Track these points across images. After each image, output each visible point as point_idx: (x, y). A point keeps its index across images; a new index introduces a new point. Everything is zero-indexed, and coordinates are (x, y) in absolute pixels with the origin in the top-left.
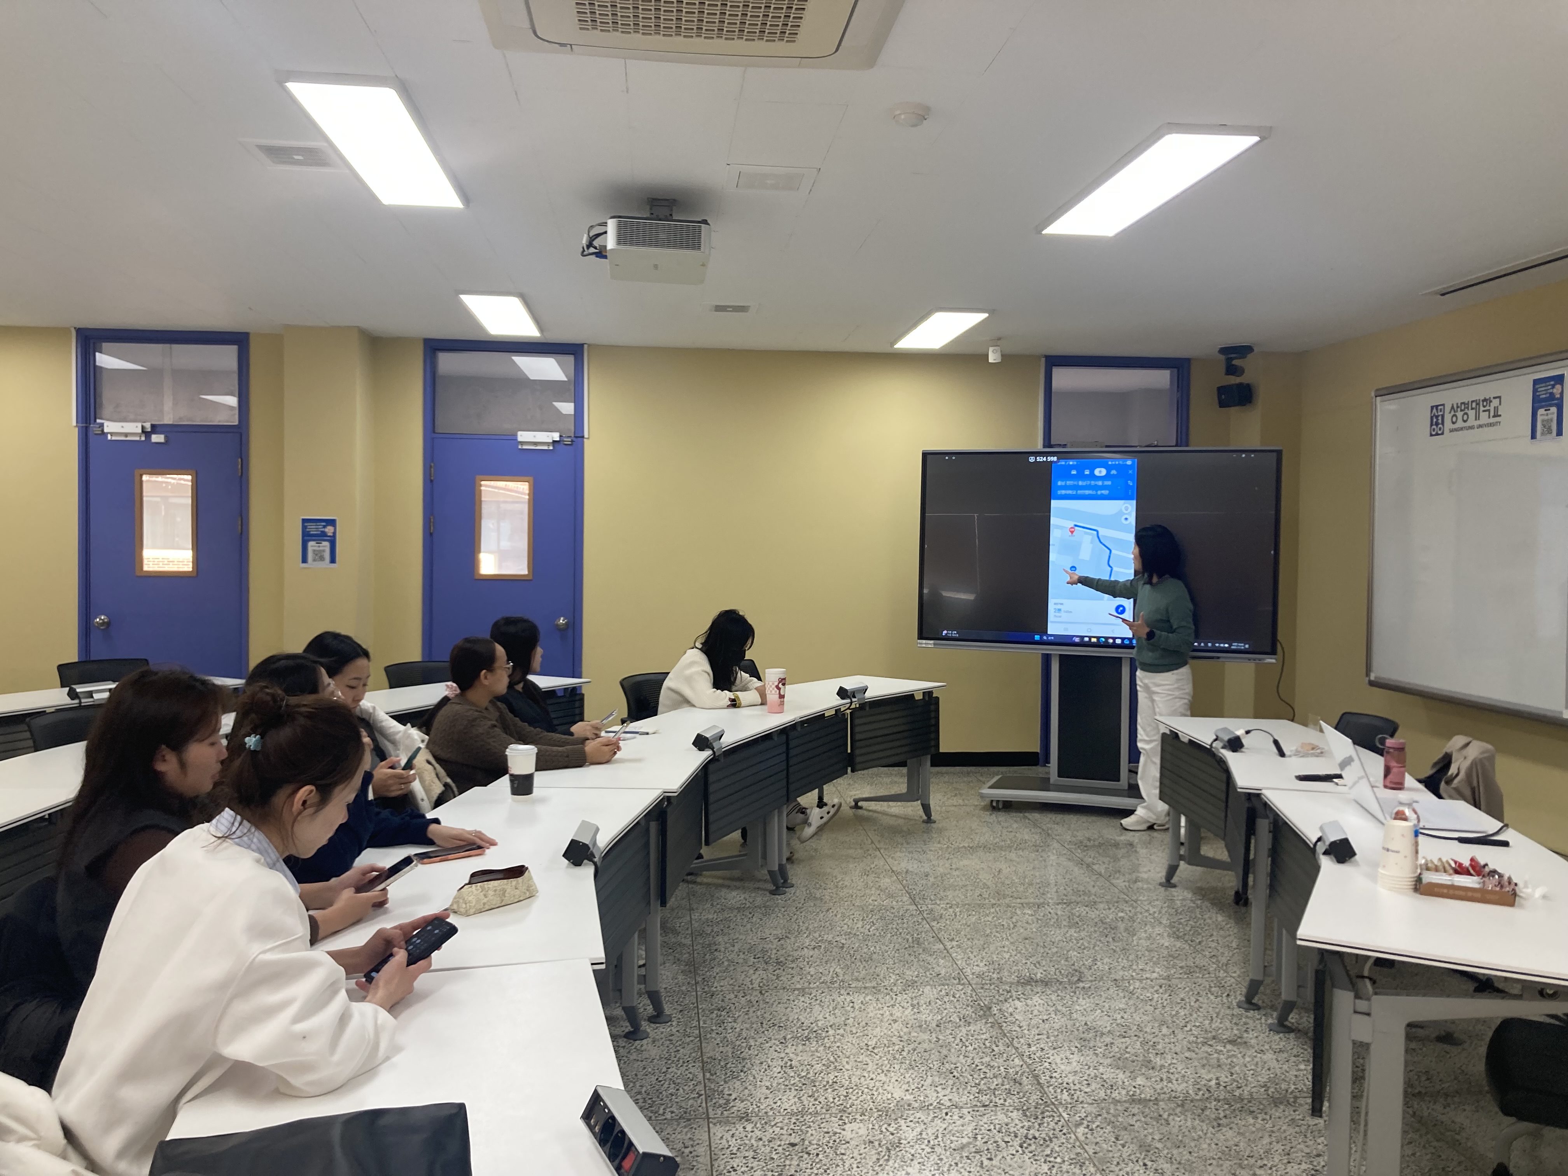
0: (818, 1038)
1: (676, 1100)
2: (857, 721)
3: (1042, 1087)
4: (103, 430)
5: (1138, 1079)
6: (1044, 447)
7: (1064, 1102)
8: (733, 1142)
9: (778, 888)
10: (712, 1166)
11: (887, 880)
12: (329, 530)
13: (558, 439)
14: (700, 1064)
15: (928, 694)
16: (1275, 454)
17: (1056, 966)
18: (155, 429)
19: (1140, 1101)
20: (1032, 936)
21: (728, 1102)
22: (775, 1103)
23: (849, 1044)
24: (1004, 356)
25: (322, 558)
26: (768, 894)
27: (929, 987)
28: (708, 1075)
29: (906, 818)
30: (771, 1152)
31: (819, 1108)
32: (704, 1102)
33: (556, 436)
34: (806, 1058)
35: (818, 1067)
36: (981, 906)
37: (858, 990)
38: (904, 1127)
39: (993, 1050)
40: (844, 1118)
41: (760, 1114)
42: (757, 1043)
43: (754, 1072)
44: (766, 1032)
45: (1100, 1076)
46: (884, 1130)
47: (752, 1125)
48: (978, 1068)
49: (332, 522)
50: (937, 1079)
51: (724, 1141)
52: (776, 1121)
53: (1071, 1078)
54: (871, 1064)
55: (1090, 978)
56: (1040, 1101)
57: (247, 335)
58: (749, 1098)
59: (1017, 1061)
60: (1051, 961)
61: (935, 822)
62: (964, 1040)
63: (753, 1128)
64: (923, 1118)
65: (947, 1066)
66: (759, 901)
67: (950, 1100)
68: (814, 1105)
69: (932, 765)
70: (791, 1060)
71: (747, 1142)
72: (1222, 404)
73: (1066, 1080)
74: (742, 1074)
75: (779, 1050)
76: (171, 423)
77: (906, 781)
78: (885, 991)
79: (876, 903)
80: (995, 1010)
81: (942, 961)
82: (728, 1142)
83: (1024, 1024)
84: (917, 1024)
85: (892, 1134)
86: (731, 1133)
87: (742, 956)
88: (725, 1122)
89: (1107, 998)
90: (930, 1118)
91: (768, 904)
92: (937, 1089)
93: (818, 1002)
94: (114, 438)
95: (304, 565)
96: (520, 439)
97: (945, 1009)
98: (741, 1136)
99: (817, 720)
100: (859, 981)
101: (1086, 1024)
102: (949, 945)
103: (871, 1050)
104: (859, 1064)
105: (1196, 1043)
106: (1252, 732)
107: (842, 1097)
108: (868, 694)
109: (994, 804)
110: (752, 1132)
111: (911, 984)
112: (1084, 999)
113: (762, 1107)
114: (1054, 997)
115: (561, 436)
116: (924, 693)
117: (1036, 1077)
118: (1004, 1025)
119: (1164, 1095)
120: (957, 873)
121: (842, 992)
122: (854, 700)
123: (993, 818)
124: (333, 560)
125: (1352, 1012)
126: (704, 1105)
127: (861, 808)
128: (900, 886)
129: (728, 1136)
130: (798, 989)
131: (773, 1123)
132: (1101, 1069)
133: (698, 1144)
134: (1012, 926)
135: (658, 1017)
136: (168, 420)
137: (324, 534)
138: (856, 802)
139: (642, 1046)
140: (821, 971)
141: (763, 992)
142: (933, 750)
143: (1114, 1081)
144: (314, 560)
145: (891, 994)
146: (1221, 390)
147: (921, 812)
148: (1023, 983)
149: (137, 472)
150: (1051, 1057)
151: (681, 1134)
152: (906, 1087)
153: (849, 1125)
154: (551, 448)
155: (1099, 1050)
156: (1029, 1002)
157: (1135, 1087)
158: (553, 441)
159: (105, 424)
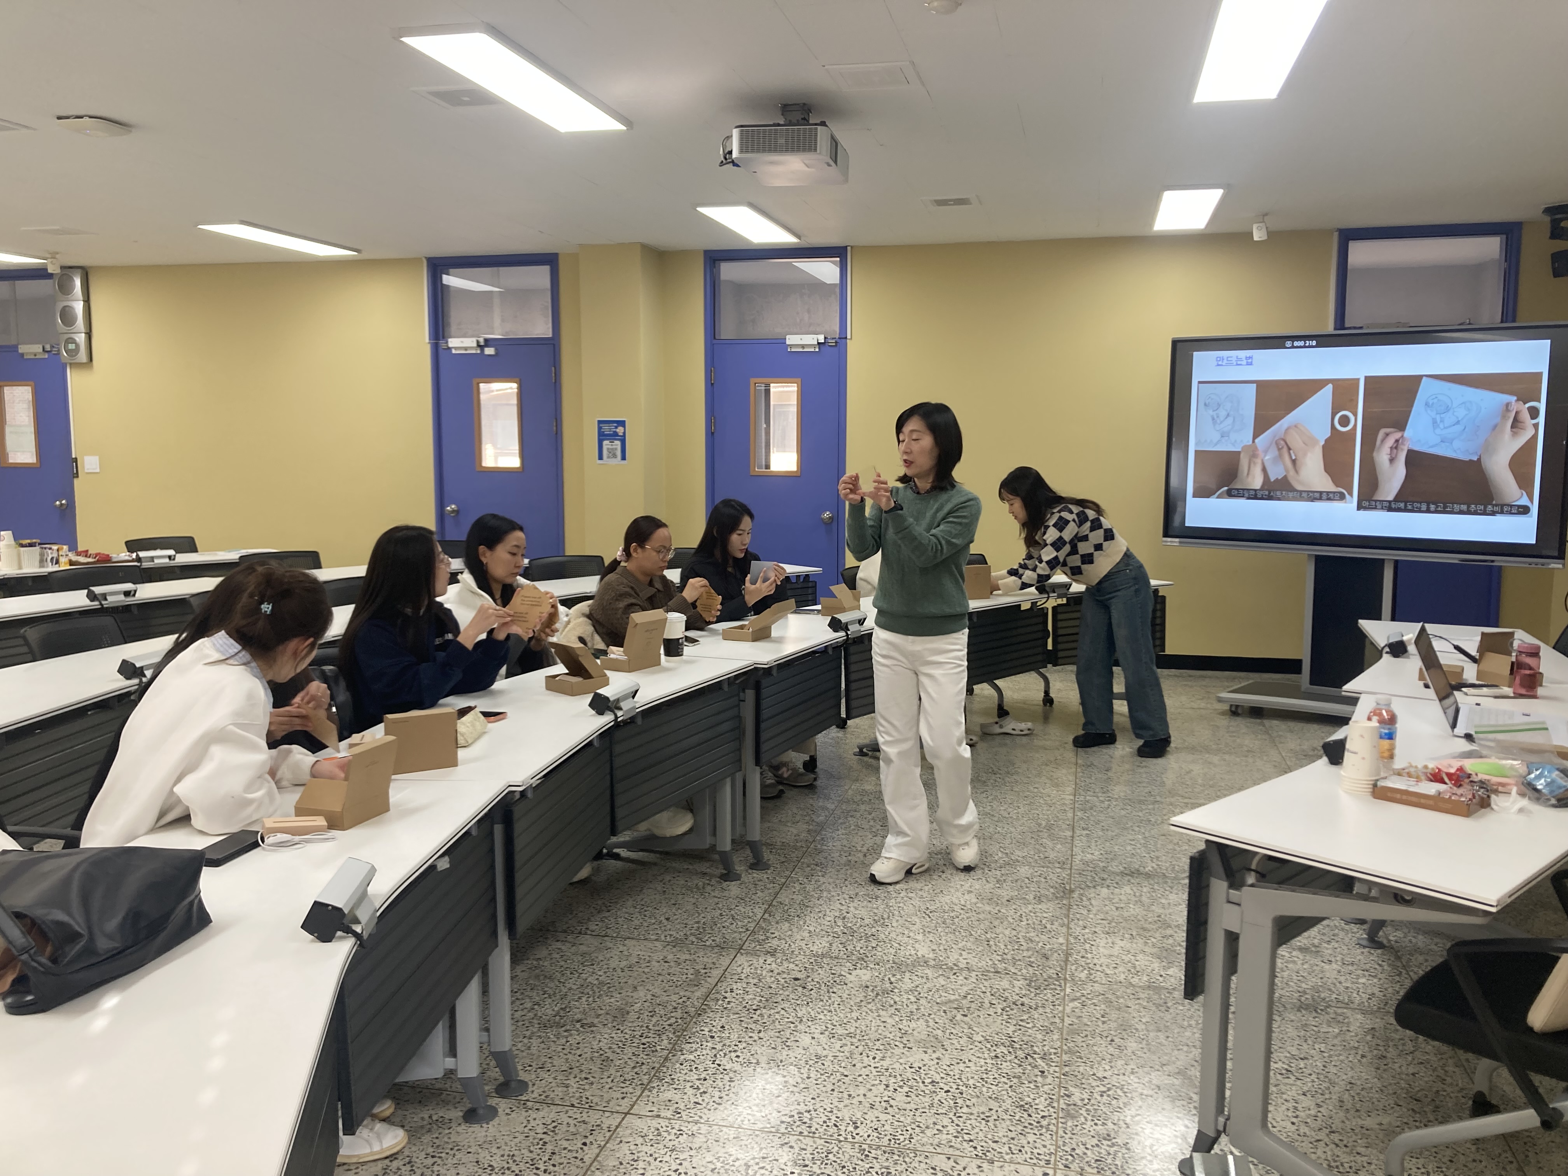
1: (725, 932)
2: (1061, 617)
3: (1066, 964)
4: (448, 346)
5: (1172, 969)
6: (1335, 329)
7: (1077, 979)
8: (747, 970)
10: (716, 985)
12: (620, 430)
13: (823, 341)
14: (767, 906)
18: (488, 342)
21: (767, 938)
22: (806, 945)
23: (910, 906)
24: (1270, 233)
25: (615, 456)
27: (1027, 867)
28: (766, 916)
30: (773, 982)
31: (842, 953)
32: (747, 936)
33: (821, 338)
34: (863, 913)
35: (867, 921)
36: (1141, 802)
38: (906, 979)
39: (1045, 927)
40: (858, 964)
41: (787, 952)
42: (829, 895)
43: (808, 918)
44: (843, 889)
45: (1133, 961)
46: (886, 979)
47: (773, 959)
48: (1018, 940)
49: (622, 423)
50: (969, 944)
51: (740, 969)
52: (797, 959)
53: (1103, 960)
54: (918, 924)
56: (1055, 976)
57: (556, 255)
58: (787, 938)
59: (1061, 940)
60: (1171, 857)
62: (1024, 915)
63: (772, 962)
64: (930, 974)
65: (989, 935)
67: (967, 963)
68: (839, 951)
70: (848, 913)
71: (759, 972)
72: (1557, 273)
73: (1096, 961)
74: (796, 918)
75: (844, 904)
76: (499, 337)
79: (1036, 791)
80: (1076, 895)
81: (1059, 846)
82: (743, 969)
83: (1095, 909)
84: (989, 897)
85: (891, 983)
86: (751, 963)
87: (872, 823)
88: (755, 954)
90: (936, 975)
92: (962, 952)
94: (457, 352)
95: (600, 462)
96: (788, 342)
97: (1027, 887)
98: (757, 966)
99: (1009, 611)
101: (1159, 916)
102: (1078, 832)
103: (928, 913)
104: (907, 923)
107: (870, 948)
109: (1233, 709)
110: (769, 964)
111: (1012, 864)
112: (1177, 894)
113: (793, 947)
114: (1145, 889)
115: (825, 338)
117: (1068, 955)
118: (1075, 907)
123: (1224, 722)
124: (624, 458)
125: (1225, 900)
126: (745, 939)
128: (1072, 778)
129: (746, 964)
131: (792, 960)
132: (1140, 957)
133: (717, 967)
134: (1158, 822)
135: (758, 864)
136: (497, 335)
137: (616, 434)
139: (728, 886)
143: (1145, 968)
144: (608, 457)
146: (1555, 257)
148: (1125, 874)
149: (475, 381)
150: (1098, 940)
151: (707, 958)
152: (934, 947)
153: (858, 971)
154: (817, 350)
155: (1153, 940)
156: (1117, 891)
157: (1161, 976)
158: (819, 343)
159: (450, 340)
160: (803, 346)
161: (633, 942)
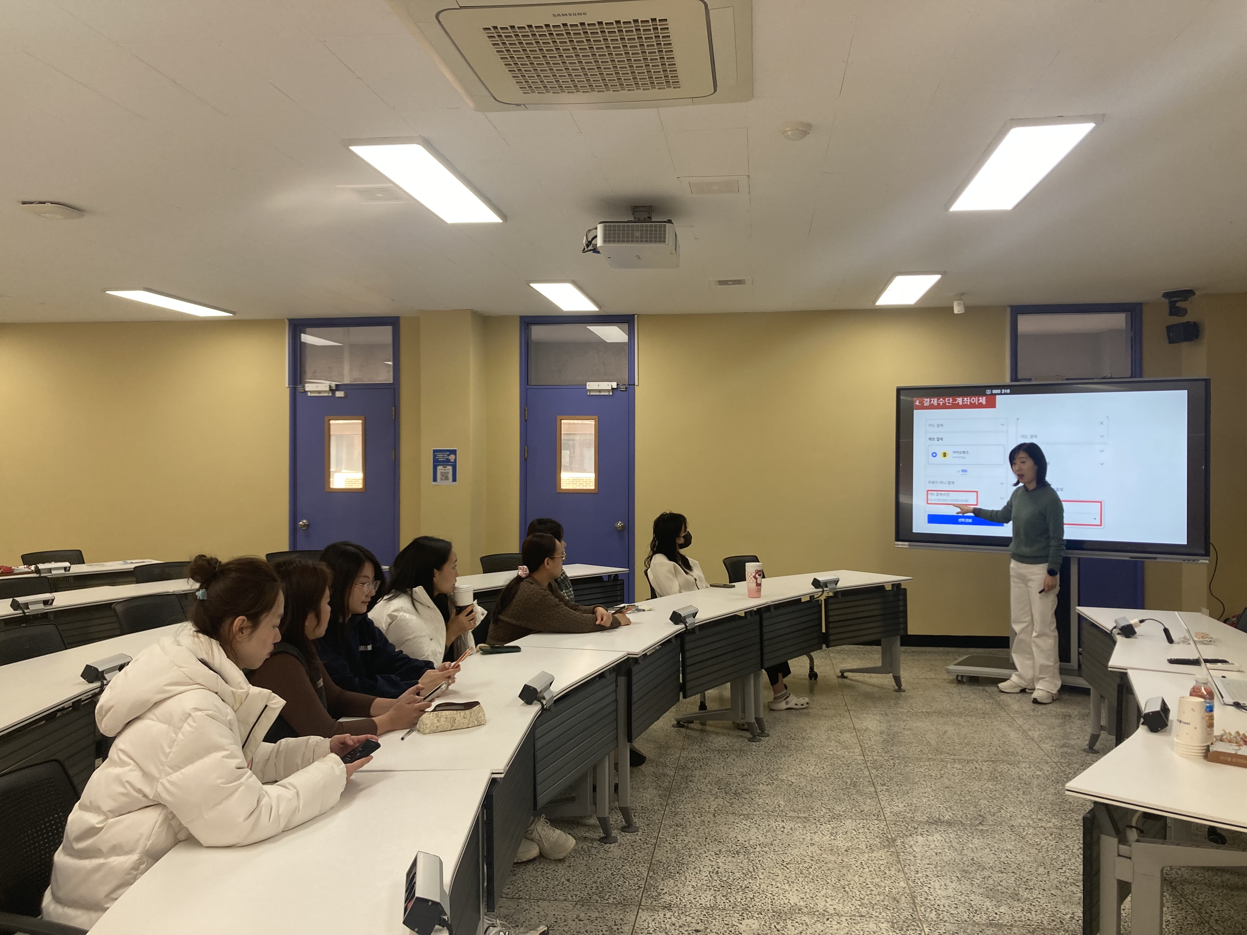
0: (747, 852)
1: (621, 890)
2: (831, 607)
3: (915, 907)
4: (304, 390)
5: (1002, 907)
6: (1012, 380)
7: (929, 920)
8: (652, 924)
9: (754, 736)
11: (847, 735)
12: (452, 457)
13: (616, 387)
14: (649, 865)
15: (897, 586)
16: (1203, 383)
17: (965, 811)
18: (338, 388)
19: (996, 925)
20: (954, 786)
21: (659, 894)
22: (694, 899)
23: (768, 859)
25: (447, 478)
26: (746, 740)
27: (850, 820)
28: (651, 874)
29: (881, 687)
31: (727, 905)
32: (641, 893)
33: (614, 385)
34: (731, 867)
35: (738, 875)
36: (918, 759)
37: (792, 819)
38: (789, 926)
39: (886, 873)
40: (744, 915)
41: (681, 906)
42: (697, 853)
43: (687, 874)
44: (707, 845)
45: (968, 901)
46: (773, 927)
47: (671, 913)
48: (868, 886)
49: (454, 452)
50: (829, 892)
51: (646, 924)
52: (691, 912)
53: (943, 901)
54: (781, 875)
55: (991, 823)
56: (910, 917)
57: (397, 318)
58: (676, 893)
59: (902, 884)
60: (961, 806)
61: (904, 691)
62: (863, 862)
63: (671, 916)
64: (807, 921)
65: (842, 882)
66: (737, 745)
67: (834, 909)
68: (724, 903)
69: (902, 645)
70: (719, 868)
71: (663, 926)
72: (1171, 341)
73: (938, 902)
74: (677, 875)
75: (712, 859)
76: (349, 383)
77: (880, 656)
78: (814, 821)
79: (831, 753)
80: (898, 842)
81: (869, 801)
82: (648, 924)
83: (919, 856)
84: (830, 849)
85: (778, 931)
86: (653, 917)
87: (709, 787)
88: (654, 909)
89: (999, 840)
90: (813, 921)
91: (744, 748)
92: (827, 899)
93: (756, 825)
94: (312, 395)
95: (434, 483)
96: (588, 388)
97: (857, 838)
98: (660, 920)
99: (794, 603)
100: (795, 812)
101: (973, 859)
102: (879, 788)
103: (784, 865)
104: (771, 875)
105: (1066, 883)
106: (1146, 621)
108: (840, 585)
109: (959, 678)
110: (669, 918)
111: (836, 817)
112: (979, 839)
113: (683, 901)
114: (952, 836)
115: (617, 385)
116: (893, 585)
117: (913, 898)
118: (902, 854)
119: (1019, 923)
120: (909, 732)
121: (779, 819)
122: (825, 589)
124: (454, 480)
125: (1116, 854)
126: (640, 896)
127: (846, 677)
128: (856, 741)
129: (650, 920)
130: (744, 815)
131: (687, 914)
132: (972, 897)
133: (626, 923)
134: (939, 776)
135: (628, 827)
136: (346, 381)
137: (448, 461)
138: (842, 672)
139: (609, 848)
140: (767, 802)
141: (716, 815)
142: (902, 632)
143: (980, 907)
144: (442, 479)
145: (818, 823)
146: (1170, 329)
147: (894, 683)
148: (931, 823)
149: (327, 418)
150: (932, 883)
151: (615, 915)
152: (802, 896)
153: (746, 921)
154: (611, 394)
155: (976, 881)
156: (930, 838)
157: (996, 914)
158: (612, 388)
159: (307, 385)
160: (600, 391)
161: (546, 903)
